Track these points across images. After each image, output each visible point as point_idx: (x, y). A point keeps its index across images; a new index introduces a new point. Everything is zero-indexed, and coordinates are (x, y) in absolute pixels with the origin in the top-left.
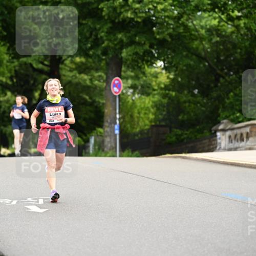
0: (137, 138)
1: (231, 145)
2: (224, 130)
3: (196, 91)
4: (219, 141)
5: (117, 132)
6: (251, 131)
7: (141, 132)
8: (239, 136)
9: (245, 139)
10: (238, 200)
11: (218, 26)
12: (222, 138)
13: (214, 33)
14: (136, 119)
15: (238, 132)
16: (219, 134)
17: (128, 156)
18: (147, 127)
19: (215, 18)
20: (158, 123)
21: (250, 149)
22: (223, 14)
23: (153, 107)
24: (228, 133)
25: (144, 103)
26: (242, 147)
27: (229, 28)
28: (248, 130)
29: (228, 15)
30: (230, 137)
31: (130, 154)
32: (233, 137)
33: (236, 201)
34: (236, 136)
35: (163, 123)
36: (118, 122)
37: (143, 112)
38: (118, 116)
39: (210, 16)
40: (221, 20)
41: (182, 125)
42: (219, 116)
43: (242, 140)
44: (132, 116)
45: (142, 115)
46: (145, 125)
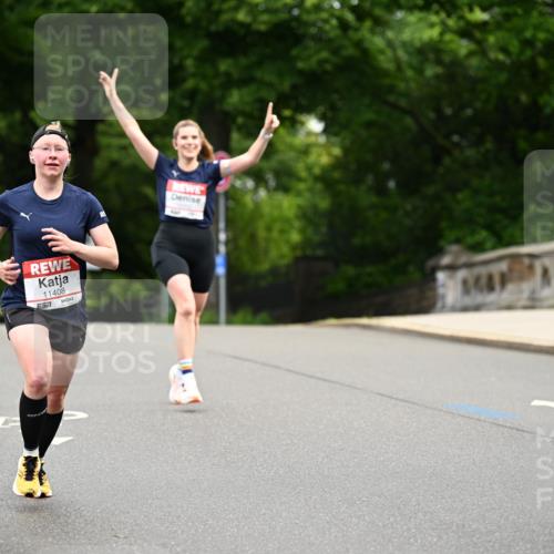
0: (263, 283)
1: (468, 301)
2: (452, 268)
3: (392, 184)
4: (441, 291)
5: (220, 270)
6: (510, 270)
7: (274, 271)
8: (484, 281)
9: (497, 287)
10: (482, 418)
11: (441, 41)
12: (448, 285)
13: (431, 56)
14: (262, 244)
15: (483, 271)
16: (441, 276)
17: (245, 322)
18: (285, 262)
19: (432, 25)
20: (309, 252)
21: (509, 307)
22: (449, 16)
23: (297, 217)
24: (461, 274)
25: (280, 207)
26: (491, 303)
27: (463, 47)
28: (503, 266)
29: (462, 18)
30: (465, 282)
31: (249, 318)
32: (471, 282)
33: (479, 420)
34: (477, 280)
35: (320, 252)
36: (222, 249)
37: (277, 227)
38: (222, 236)
39: (420, 20)
40: (445, 29)
41: (362, 256)
42: (440, 236)
43: (491, 288)
44: (253, 237)
45: (275, 234)
46: (282, 256)
